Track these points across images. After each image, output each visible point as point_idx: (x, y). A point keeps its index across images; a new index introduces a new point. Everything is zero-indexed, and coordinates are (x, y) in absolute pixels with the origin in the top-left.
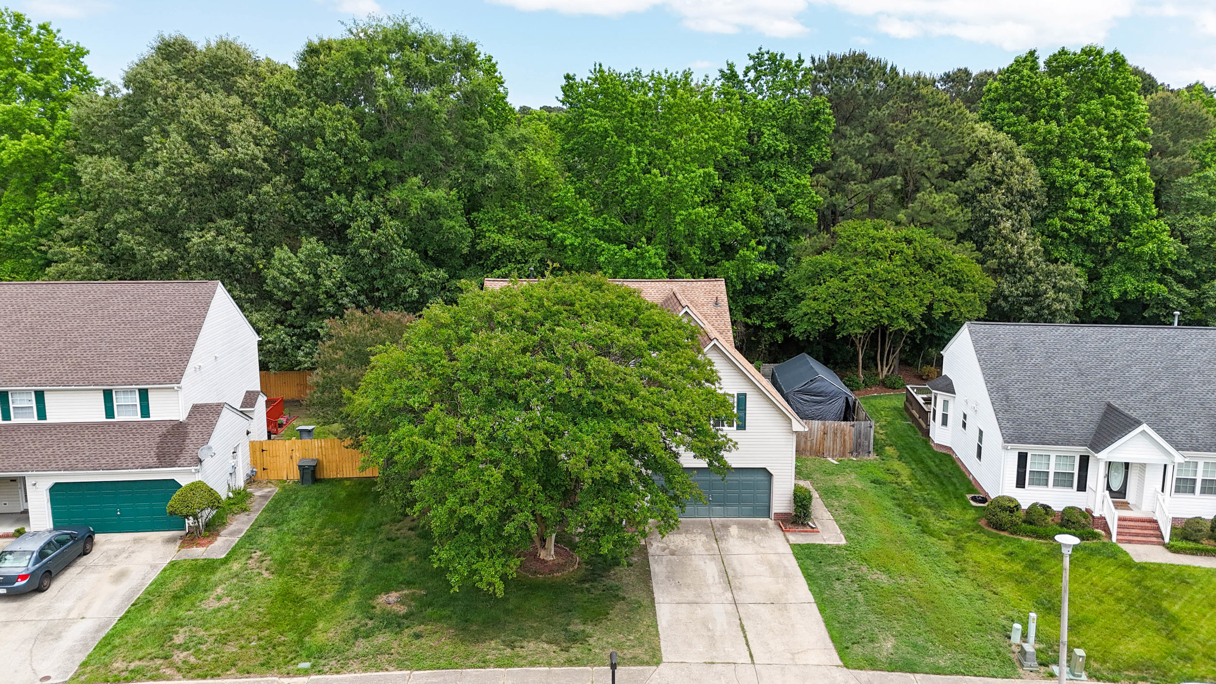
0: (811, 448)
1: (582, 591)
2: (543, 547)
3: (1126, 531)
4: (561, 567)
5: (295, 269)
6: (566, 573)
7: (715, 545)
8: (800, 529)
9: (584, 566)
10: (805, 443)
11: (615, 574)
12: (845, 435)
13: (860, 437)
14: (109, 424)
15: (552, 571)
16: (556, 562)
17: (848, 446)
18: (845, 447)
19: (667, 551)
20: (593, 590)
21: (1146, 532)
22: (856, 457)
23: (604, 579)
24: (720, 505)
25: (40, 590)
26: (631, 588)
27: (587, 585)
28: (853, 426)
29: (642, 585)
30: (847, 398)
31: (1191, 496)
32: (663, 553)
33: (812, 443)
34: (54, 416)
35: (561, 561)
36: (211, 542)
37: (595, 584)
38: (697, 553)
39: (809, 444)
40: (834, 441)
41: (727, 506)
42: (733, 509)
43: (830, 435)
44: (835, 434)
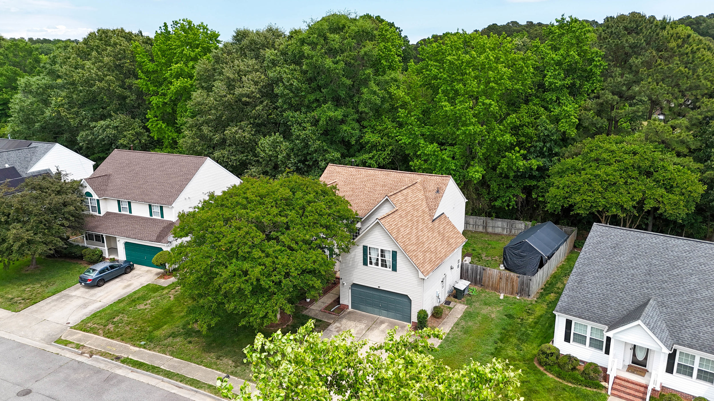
0: (492, 285)
3: (623, 389)
5: (266, 149)
7: (364, 332)
10: (489, 282)
12: (513, 282)
13: (523, 285)
14: (150, 219)
17: (515, 289)
18: (513, 289)
19: (337, 329)
21: (637, 394)
22: (520, 296)
24: (385, 310)
25: (98, 286)
28: (519, 277)
30: (542, 257)
31: (688, 378)
32: (334, 330)
33: (493, 281)
34: (134, 213)
36: (169, 278)
39: (491, 282)
40: (506, 284)
41: (389, 311)
42: (392, 314)
43: (504, 280)
44: (507, 280)
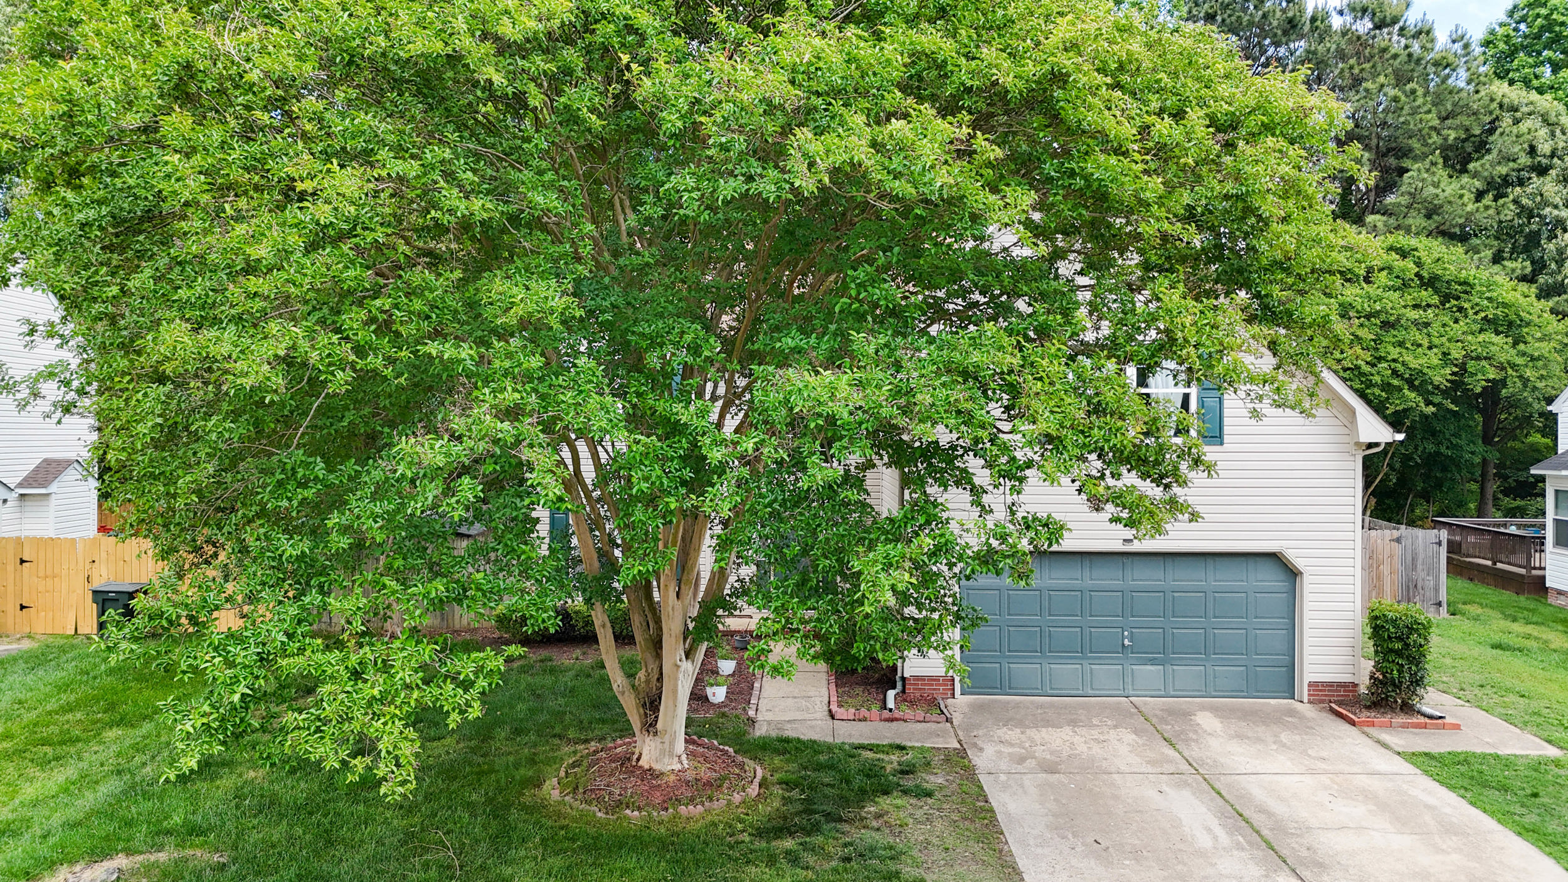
1: (772, 860)
2: (650, 726)
4: (704, 789)
6: (718, 805)
7: (1171, 752)
8: (1401, 719)
9: (778, 791)
11: (878, 816)
13: (1414, 567)
15: (671, 800)
16: (690, 776)
19: (1030, 763)
20: (810, 859)
23: (846, 827)
24: (1153, 662)
26: (937, 855)
27: (789, 843)
28: (1398, 540)
29: (977, 847)
32: (1020, 768)
35: (705, 772)
37: (818, 840)
38: (1123, 768)
41: (1174, 662)
42: (1186, 673)
